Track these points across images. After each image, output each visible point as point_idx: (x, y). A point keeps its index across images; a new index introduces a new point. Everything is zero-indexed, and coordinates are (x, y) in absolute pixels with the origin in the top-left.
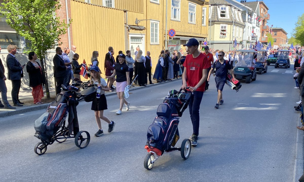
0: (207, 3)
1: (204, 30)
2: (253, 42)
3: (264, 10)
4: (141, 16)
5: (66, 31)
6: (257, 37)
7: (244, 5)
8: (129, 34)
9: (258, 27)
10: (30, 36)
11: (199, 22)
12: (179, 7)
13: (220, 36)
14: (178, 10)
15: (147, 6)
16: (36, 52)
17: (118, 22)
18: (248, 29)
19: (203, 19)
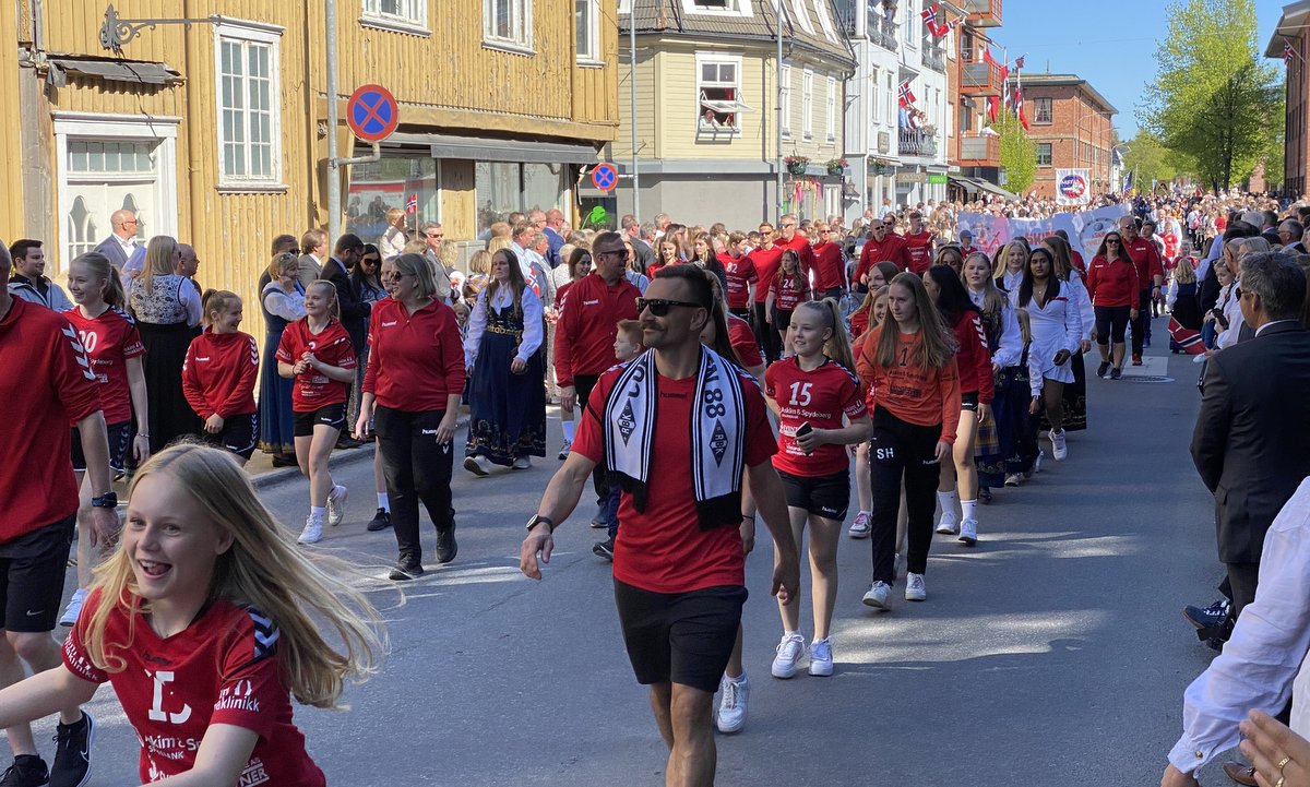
1: (590, 95)
2: (910, 168)
8: (53, 117)
9: (935, 69)
13: (700, 131)
18: (870, 82)
19: (584, 19)
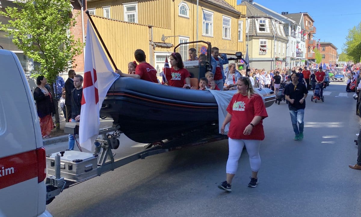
0: (243, 16)
1: (241, 46)
2: (298, 59)
3: (309, 23)
4: (167, 32)
5: (81, 51)
6: (302, 53)
7: (286, 18)
8: (154, 52)
9: (303, 41)
10: (39, 57)
11: (234, 37)
12: (212, 21)
13: (260, 53)
14: (211, 24)
15: (174, 20)
16: (46, 76)
17: (142, 39)
18: (291, 44)
19: (240, 34)
